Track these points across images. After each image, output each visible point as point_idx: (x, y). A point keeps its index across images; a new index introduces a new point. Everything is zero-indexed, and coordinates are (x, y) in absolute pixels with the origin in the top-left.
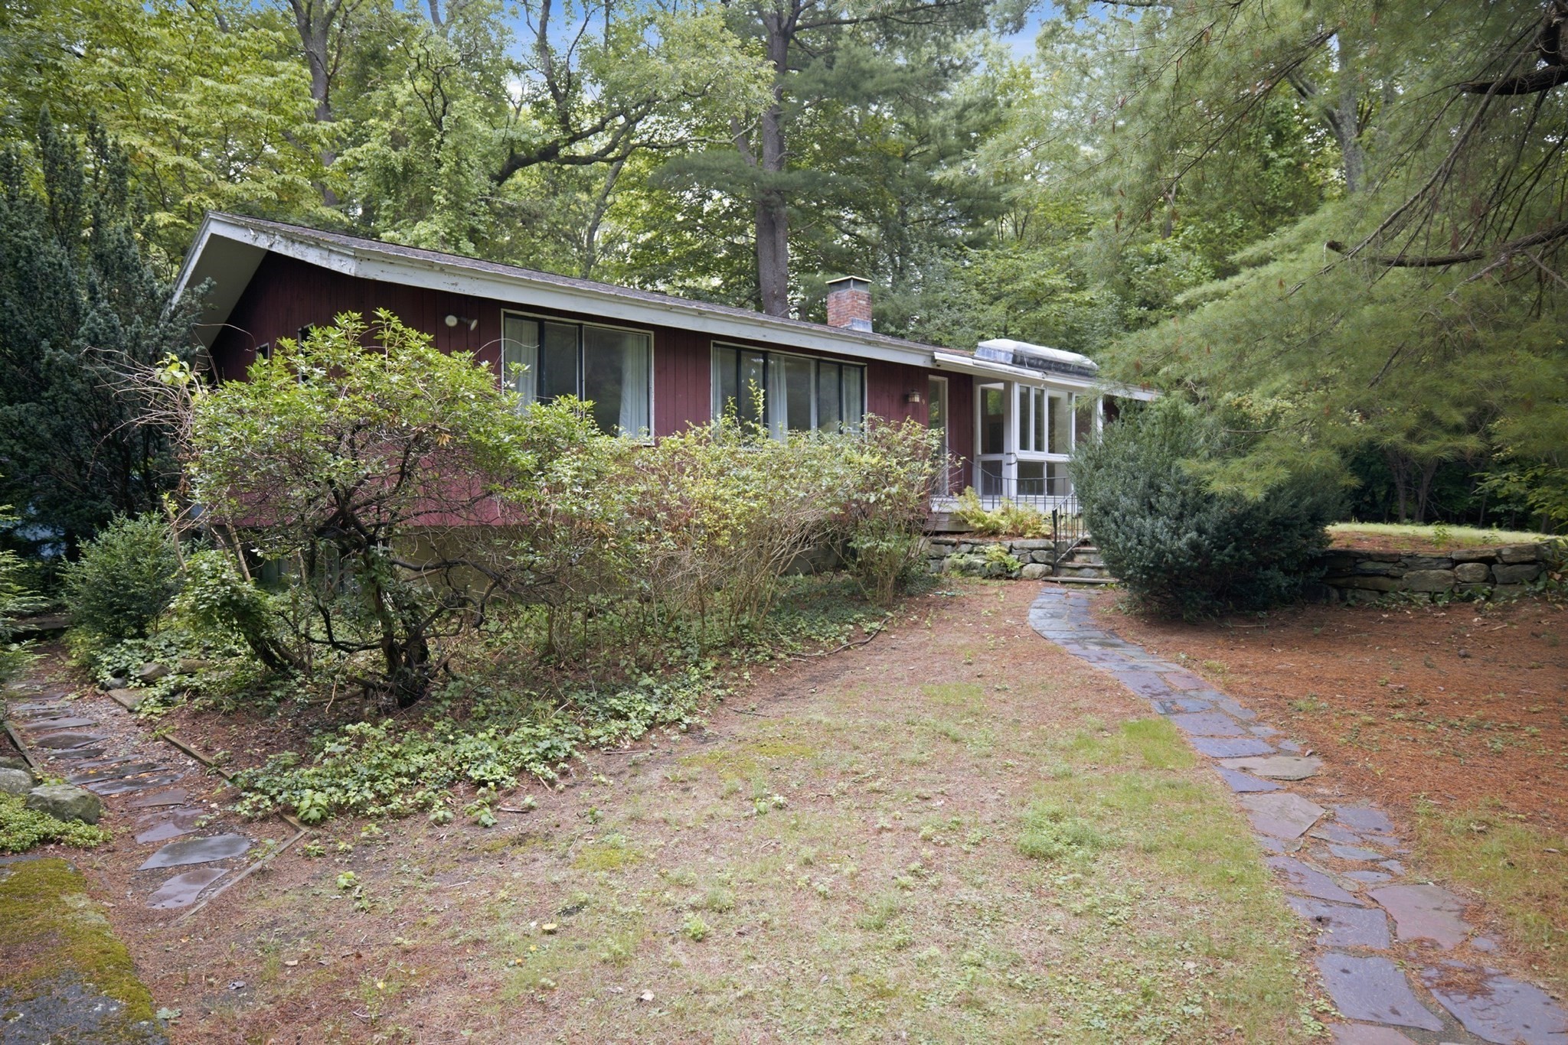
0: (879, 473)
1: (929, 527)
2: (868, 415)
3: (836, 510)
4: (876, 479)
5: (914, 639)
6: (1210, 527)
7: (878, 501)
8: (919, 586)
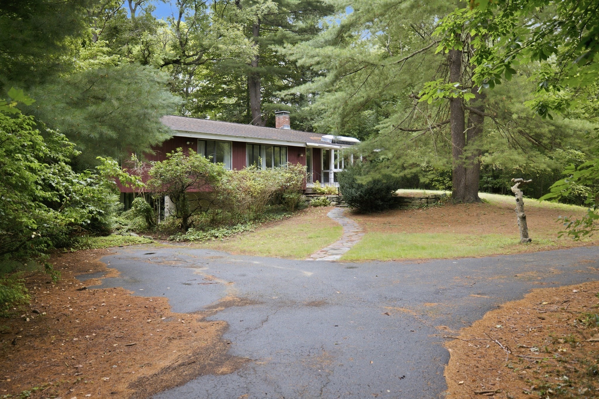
0: (290, 178)
1: (306, 192)
2: (288, 162)
3: (279, 188)
4: (290, 179)
5: (298, 218)
6: (363, 191)
7: (290, 185)
8: (302, 208)
